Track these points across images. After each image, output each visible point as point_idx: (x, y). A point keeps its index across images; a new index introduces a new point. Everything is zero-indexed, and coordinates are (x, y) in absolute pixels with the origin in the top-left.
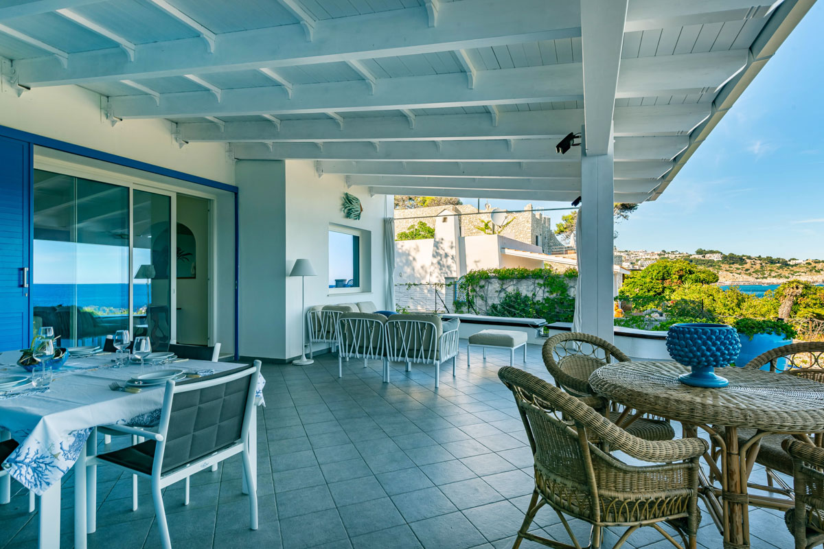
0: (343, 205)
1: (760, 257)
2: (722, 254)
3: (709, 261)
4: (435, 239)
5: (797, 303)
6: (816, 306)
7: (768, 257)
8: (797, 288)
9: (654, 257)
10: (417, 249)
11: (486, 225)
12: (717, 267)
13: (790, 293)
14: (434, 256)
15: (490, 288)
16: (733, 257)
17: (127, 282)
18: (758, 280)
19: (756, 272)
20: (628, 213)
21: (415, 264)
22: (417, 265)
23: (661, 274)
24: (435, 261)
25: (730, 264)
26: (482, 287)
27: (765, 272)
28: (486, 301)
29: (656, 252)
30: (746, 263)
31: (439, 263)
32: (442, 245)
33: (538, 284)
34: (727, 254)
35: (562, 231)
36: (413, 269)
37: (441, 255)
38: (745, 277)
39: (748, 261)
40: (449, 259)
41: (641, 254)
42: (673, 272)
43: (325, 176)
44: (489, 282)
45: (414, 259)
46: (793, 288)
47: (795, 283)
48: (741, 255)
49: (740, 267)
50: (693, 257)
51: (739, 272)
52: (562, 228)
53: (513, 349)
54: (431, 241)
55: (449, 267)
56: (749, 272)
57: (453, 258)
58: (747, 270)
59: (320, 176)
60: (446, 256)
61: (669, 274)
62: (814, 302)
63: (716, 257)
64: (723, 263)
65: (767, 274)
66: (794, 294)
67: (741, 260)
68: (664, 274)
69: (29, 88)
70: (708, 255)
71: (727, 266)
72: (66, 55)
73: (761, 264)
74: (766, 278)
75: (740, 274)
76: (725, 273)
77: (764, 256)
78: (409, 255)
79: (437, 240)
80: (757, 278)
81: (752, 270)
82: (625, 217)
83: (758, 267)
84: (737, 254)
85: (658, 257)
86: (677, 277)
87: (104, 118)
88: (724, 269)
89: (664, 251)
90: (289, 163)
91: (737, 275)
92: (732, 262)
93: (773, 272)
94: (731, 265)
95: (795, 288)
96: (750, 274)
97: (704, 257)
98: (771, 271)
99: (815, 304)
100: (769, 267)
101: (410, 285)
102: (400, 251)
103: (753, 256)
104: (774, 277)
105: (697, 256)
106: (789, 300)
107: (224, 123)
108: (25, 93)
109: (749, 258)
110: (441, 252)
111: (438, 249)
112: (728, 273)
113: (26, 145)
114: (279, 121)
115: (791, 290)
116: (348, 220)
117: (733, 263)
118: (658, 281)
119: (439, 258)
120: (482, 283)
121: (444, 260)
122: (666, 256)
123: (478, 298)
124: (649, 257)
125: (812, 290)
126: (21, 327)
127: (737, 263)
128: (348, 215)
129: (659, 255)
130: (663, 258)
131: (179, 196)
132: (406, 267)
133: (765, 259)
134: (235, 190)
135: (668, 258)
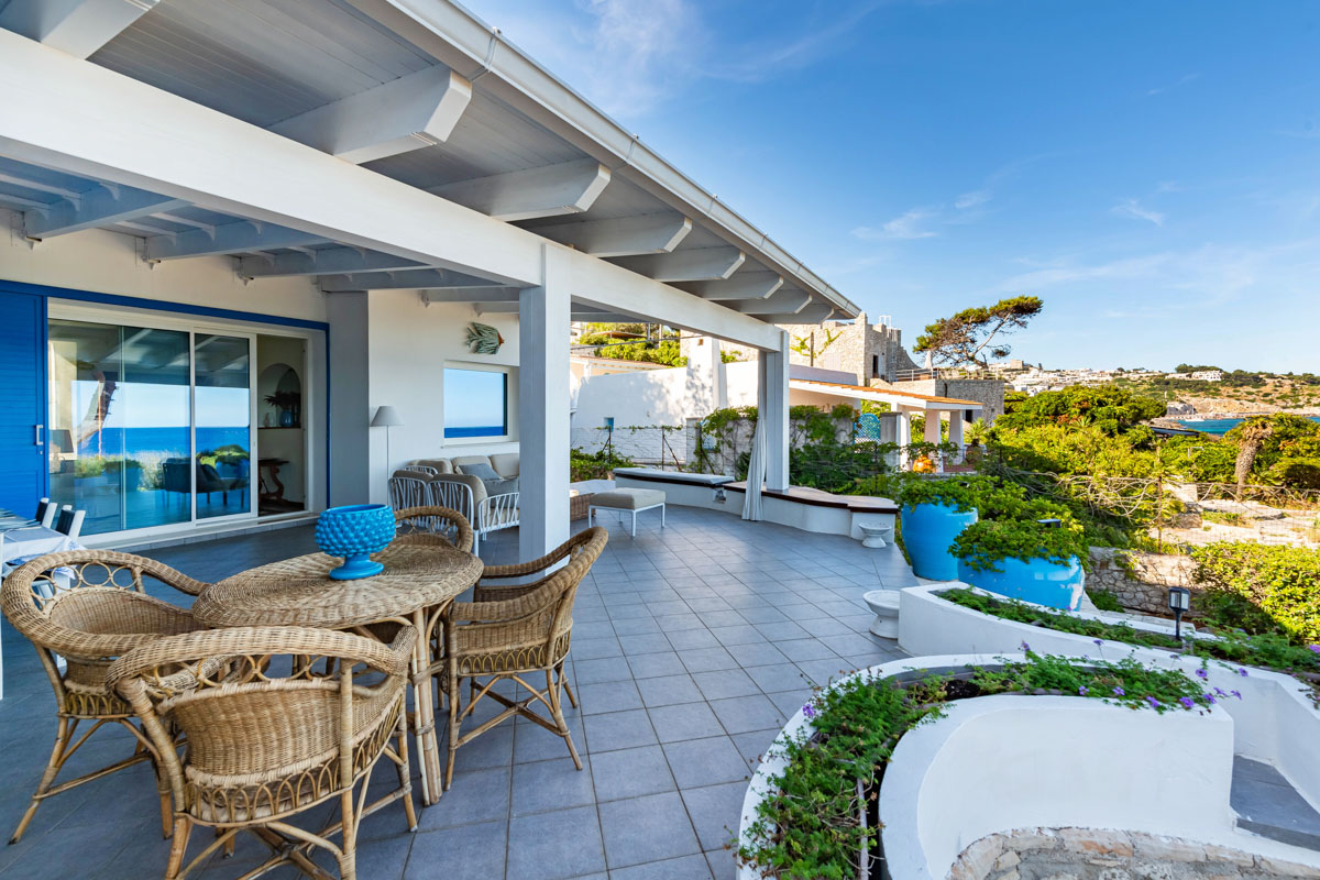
0: (469, 337)
1: (1291, 374)
2: (1221, 371)
3: (1198, 383)
4: (689, 368)
5: (1278, 449)
6: (1311, 455)
7: (1305, 375)
8: (1264, 427)
9: (1104, 379)
10: (671, 379)
11: (803, 343)
12: (1212, 391)
13: (1252, 435)
14: (688, 388)
15: (740, 432)
16: (1242, 376)
17: (188, 425)
18: (1286, 411)
19: (1283, 397)
20: (1027, 319)
21: (668, 396)
22: (671, 399)
23: (1053, 406)
24: (690, 394)
25: (1236, 386)
26: (730, 430)
27: (1300, 398)
28: (735, 449)
29: (1107, 372)
30: (1265, 385)
31: (694, 397)
32: (697, 374)
33: (799, 426)
34: (1231, 372)
35: (925, 348)
36: (667, 404)
37: (696, 387)
38: (1263, 405)
39: (1268, 380)
40: (707, 391)
41: (1082, 374)
42: (1072, 403)
43: (432, 304)
44: (739, 425)
45: (668, 391)
46: (1257, 427)
47: (1262, 419)
48: (1255, 372)
49: (1254, 390)
50: (1170, 376)
51: (1251, 398)
52: (924, 343)
53: (635, 512)
54: (685, 369)
55: (705, 402)
56: (1270, 397)
57: (711, 390)
58: (1266, 395)
59: (427, 305)
60: (703, 387)
61: (1065, 407)
62: (1308, 447)
63: (1210, 377)
64: (1223, 385)
65: (1303, 400)
66: (1258, 436)
67: (1256, 380)
68: (1057, 407)
69: (40, 240)
70: (1196, 375)
71: (1231, 390)
72: (47, 206)
73: (1293, 385)
74: (1301, 407)
75: (1253, 401)
76: (1226, 400)
77: (1298, 372)
78: (662, 386)
79: (692, 367)
80: (1284, 408)
81: (1275, 395)
82: (1023, 324)
83: (1287, 389)
84: (1249, 371)
85: (1110, 379)
86: (1078, 411)
87: (140, 262)
88: (1225, 394)
89: (1121, 370)
90: (373, 294)
91: (1247, 404)
92: (1239, 382)
93: (1315, 398)
94: (1238, 388)
95: (1260, 427)
96: (1272, 402)
97: (1190, 376)
98: (1311, 395)
99: (1309, 451)
100: (1307, 389)
101: (634, 429)
102: (651, 381)
103: (1277, 372)
104: (1315, 405)
105: (1177, 376)
106: (1251, 445)
107: (273, 256)
108: (37, 245)
109: (1271, 376)
110: (697, 382)
111: (693, 378)
112: (1233, 400)
113: (38, 299)
114: (314, 252)
115: (1254, 429)
116: (476, 355)
117: (1241, 385)
118: (1047, 417)
119: (694, 390)
120: (730, 425)
121: (701, 392)
122: (1125, 376)
123: (725, 445)
124: (1095, 378)
125: (1308, 428)
126: (35, 485)
127: (1248, 385)
128: (477, 350)
129: (1113, 375)
130: (1119, 380)
131: (260, 338)
132: (658, 402)
133: (1300, 378)
134: (325, 327)
135: (1128, 379)
